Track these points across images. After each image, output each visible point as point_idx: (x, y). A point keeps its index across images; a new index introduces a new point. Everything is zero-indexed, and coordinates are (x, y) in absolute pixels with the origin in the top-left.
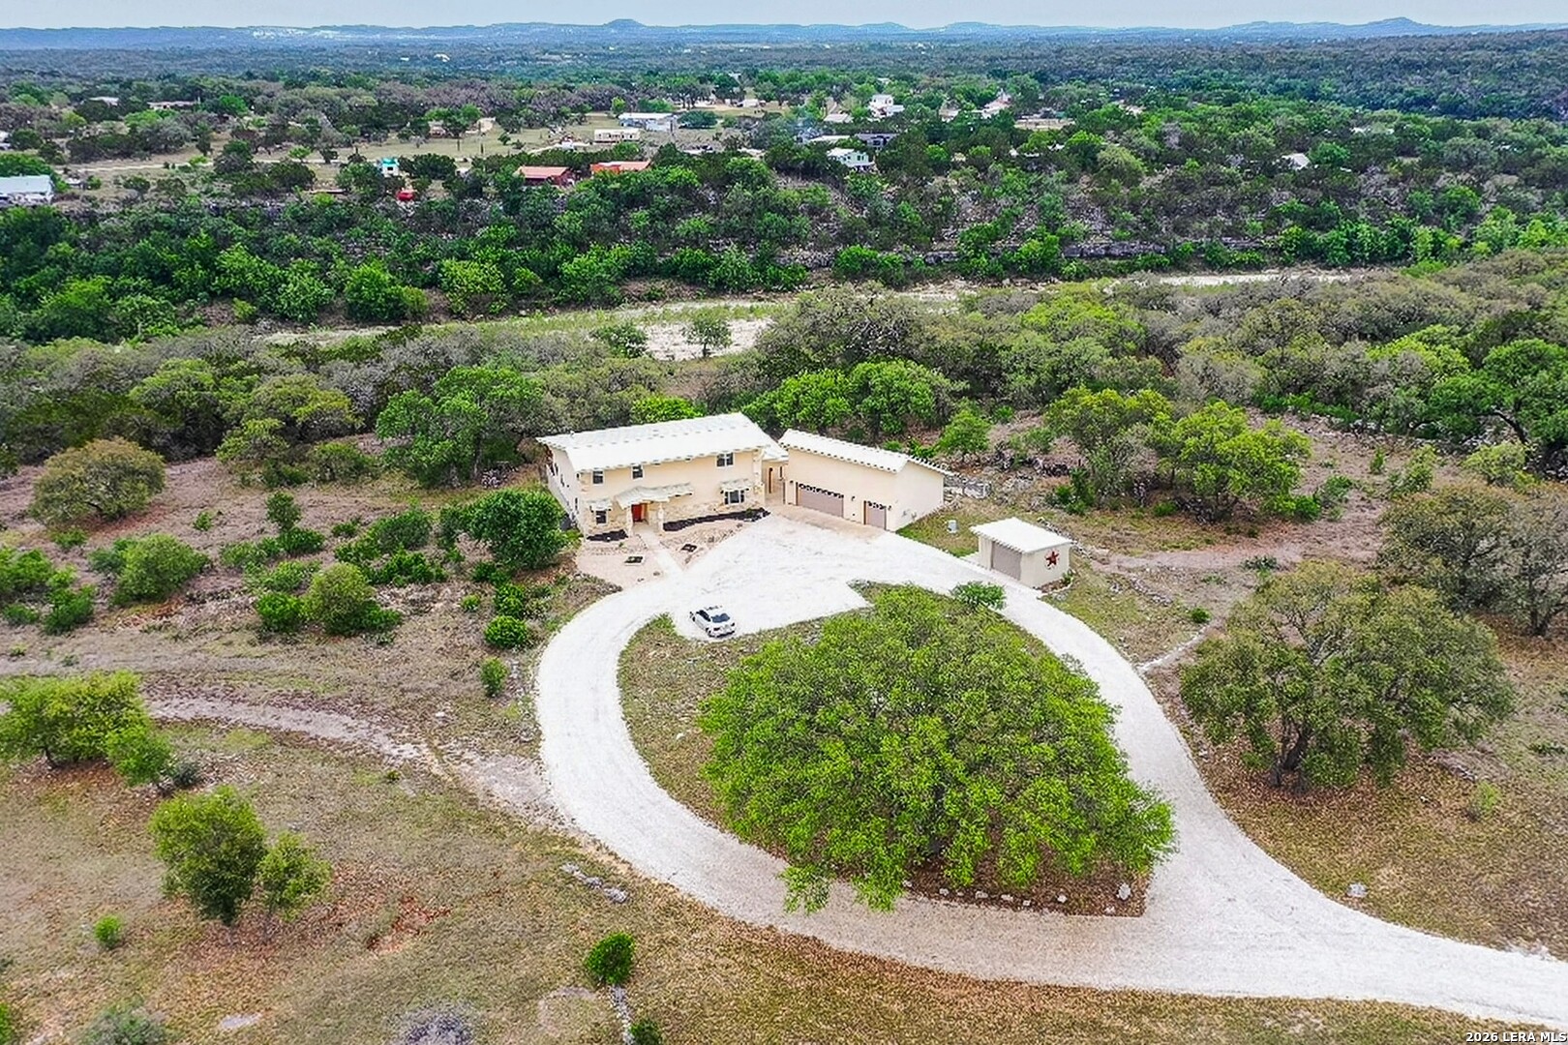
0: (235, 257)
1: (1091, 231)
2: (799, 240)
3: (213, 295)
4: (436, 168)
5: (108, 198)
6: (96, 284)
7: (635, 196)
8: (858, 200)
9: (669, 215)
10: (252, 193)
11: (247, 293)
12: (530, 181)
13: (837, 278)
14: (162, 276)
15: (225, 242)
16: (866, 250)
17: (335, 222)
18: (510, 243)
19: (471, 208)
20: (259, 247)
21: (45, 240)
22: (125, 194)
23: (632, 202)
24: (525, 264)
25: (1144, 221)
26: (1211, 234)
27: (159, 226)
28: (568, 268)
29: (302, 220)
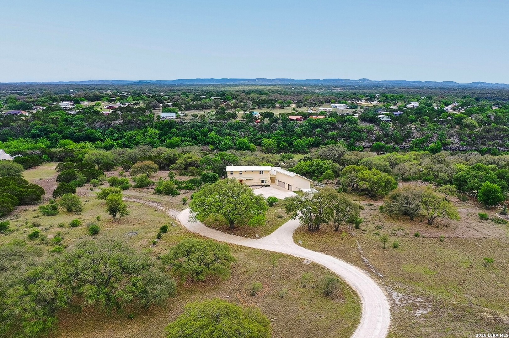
0: (212, 134)
1: (455, 142)
2: (363, 140)
3: (205, 144)
4: (268, 115)
5: (187, 119)
6: (178, 139)
7: (318, 125)
8: (382, 129)
9: (326, 131)
10: (221, 119)
11: (213, 143)
12: (292, 120)
13: (372, 151)
14: (195, 138)
15: (210, 130)
16: (382, 143)
17: (239, 127)
18: (282, 135)
19: (274, 125)
20: (218, 132)
21: (171, 128)
22: (192, 118)
23: (317, 126)
24: (284, 141)
25: (472, 140)
26: (494, 146)
27: (197, 125)
28: (295, 143)
29: (231, 127)
